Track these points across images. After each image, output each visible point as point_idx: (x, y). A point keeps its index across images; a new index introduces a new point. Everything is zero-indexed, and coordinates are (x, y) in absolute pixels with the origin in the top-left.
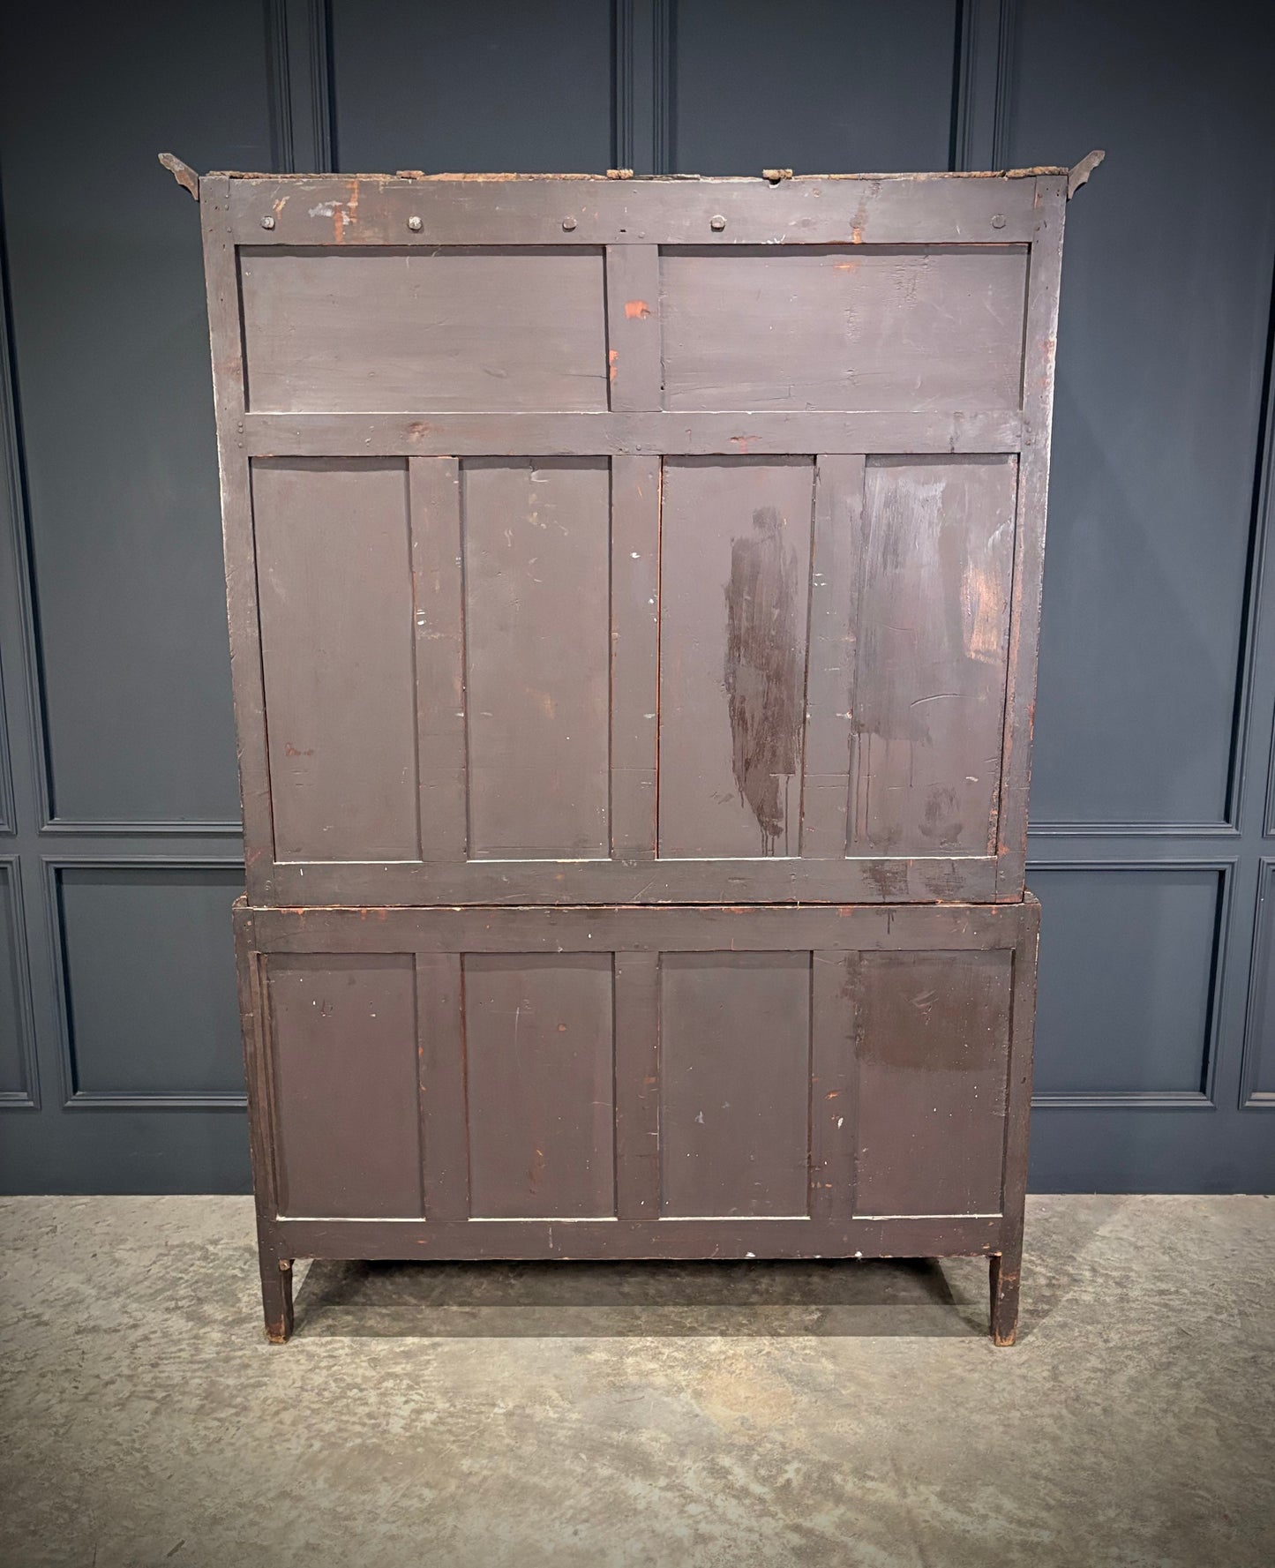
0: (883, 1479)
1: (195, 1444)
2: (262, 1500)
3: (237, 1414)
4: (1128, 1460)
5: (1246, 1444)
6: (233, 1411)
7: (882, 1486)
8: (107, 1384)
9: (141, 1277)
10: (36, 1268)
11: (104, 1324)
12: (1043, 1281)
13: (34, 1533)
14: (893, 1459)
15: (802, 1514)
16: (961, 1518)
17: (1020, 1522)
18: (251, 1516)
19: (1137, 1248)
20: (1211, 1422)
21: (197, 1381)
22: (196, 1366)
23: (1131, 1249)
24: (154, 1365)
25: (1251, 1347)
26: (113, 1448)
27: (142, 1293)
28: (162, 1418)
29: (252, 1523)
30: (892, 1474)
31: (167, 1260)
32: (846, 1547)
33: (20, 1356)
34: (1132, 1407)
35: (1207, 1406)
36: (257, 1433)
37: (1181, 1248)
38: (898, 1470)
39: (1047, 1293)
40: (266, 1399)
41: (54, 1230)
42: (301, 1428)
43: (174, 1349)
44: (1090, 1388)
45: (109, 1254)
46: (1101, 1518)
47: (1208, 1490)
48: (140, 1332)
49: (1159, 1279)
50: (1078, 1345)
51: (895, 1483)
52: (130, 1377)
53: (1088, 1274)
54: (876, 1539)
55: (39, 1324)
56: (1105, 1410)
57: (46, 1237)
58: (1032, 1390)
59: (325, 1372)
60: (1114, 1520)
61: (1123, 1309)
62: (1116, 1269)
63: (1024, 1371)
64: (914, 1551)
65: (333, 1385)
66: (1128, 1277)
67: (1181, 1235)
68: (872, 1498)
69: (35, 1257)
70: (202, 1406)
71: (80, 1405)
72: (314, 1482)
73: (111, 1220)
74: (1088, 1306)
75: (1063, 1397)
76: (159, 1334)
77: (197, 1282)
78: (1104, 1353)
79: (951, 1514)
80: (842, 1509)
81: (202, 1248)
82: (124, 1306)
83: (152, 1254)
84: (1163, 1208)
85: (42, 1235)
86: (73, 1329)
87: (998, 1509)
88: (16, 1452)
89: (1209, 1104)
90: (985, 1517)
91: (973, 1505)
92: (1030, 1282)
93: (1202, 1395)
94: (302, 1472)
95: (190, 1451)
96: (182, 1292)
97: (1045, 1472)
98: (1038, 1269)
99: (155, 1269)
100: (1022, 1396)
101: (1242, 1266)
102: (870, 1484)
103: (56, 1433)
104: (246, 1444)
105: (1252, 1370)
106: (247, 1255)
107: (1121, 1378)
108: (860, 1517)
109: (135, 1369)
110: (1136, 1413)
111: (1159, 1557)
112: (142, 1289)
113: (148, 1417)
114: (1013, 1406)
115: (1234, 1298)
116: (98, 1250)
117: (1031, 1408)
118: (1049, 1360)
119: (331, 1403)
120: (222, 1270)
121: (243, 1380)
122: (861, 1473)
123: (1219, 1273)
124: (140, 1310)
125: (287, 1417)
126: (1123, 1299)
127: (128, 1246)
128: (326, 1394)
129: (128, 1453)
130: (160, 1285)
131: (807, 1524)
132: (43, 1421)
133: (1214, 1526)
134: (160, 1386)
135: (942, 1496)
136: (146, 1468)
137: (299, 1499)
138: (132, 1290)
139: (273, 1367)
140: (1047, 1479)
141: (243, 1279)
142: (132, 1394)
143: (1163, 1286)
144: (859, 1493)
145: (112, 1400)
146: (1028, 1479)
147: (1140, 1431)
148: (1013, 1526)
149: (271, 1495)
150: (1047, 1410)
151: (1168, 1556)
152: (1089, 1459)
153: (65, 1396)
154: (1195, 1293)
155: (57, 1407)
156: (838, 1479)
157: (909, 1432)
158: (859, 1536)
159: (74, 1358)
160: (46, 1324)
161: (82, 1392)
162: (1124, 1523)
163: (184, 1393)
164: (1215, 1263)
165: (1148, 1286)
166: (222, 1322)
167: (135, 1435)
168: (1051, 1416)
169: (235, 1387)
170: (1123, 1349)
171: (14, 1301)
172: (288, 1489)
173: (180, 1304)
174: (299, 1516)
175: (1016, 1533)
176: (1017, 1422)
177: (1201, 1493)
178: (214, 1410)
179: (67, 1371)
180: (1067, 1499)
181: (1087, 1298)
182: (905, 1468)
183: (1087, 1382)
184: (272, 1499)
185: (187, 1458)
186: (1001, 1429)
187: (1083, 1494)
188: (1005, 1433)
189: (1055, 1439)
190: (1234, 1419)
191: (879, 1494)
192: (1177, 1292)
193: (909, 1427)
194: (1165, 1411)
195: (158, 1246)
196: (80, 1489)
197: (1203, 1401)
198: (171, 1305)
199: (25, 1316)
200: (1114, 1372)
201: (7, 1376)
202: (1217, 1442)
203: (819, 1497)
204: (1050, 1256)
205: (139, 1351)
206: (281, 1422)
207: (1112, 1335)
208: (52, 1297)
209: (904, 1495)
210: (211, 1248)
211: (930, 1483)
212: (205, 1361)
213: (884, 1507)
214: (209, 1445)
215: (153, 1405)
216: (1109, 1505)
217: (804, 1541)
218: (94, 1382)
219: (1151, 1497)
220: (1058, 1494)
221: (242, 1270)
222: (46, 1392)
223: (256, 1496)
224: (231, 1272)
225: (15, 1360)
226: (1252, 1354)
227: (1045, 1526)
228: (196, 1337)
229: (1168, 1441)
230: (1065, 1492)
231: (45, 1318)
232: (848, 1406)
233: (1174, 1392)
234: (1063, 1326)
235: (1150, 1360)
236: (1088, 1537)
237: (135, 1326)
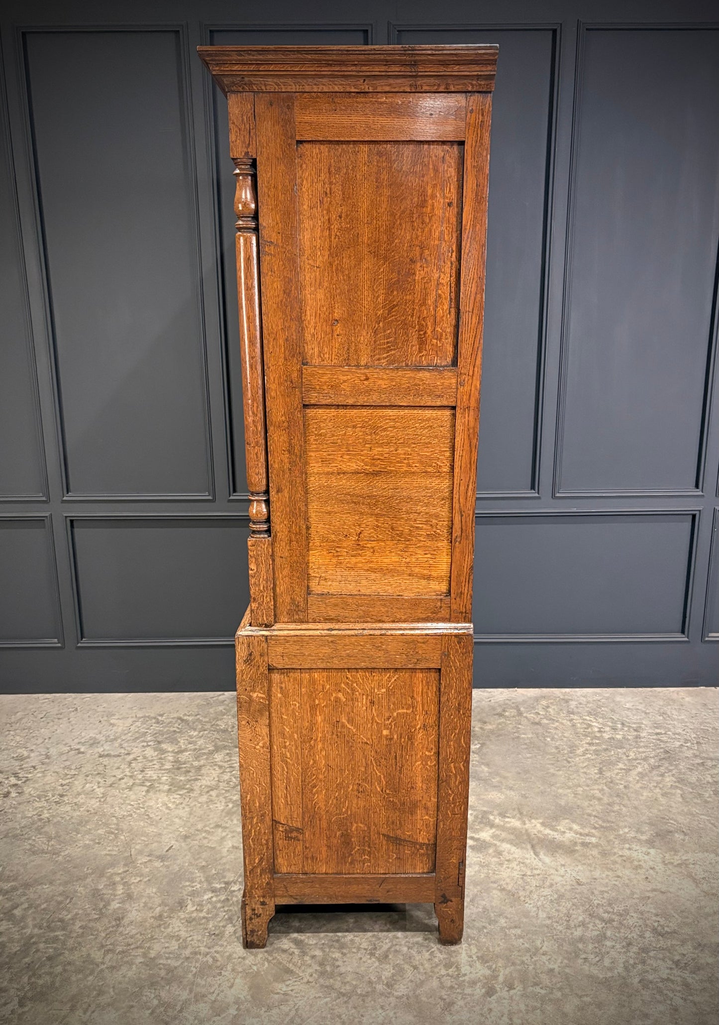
0: (514, 817)
1: (170, 805)
2: (207, 828)
3: (188, 792)
4: (636, 808)
5: (695, 801)
6: (186, 791)
7: (513, 820)
8: (120, 779)
9: (126, 732)
10: (71, 728)
11: (112, 753)
12: (596, 730)
13: (99, 843)
14: (518, 809)
15: (474, 832)
16: (551, 833)
17: (581, 834)
18: (204, 835)
19: (646, 713)
20: (679, 791)
21: (165, 778)
22: (163, 772)
23: (643, 714)
24: (142, 771)
25: (701, 758)
26: (130, 807)
27: (129, 738)
28: (151, 794)
29: (205, 838)
30: (518, 815)
31: (138, 724)
32: (495, 845)
33: (73, 767)
34: (639, 785)
35: (677, 784)
36: (200, 800)
37: (669, 713)
38: (521, 814)
39: (598, 735)
40: (201, 786)
41: (76, 710)
42: (221, 798)
43: (150, 764)
44: (618, 777)
45: (107, 721)
46: (621, 832)
47: (675, 821)
48: (131, 757)
49: (657, 728)
50: (613, 758)
51: (519, 819)
52: (131, 777)
53: (619, 726)
54: (511, 842)
55: (79, 753)
56: (625, 787)
57: (73, 713)
58: (589, 779)
59: (229, 774)
60: (627, 833)
61: (636, 742)
62: (635, 723)
63: (585, 770)
64: (529, 846)
65: (234, 779)
66: (640, 727)
67: (669, 707)
68: (508, 825)
69: (70, 722)
70: (170, 789)
71: (109, 789)
72: (232, 821)
73: (105, 705)
74: (619, 741)
75: (604, 781)
76: (141, 757)
77: (156, 734)
78: (626, 762)
79: (547, 831)
80: (494, 830)
81: (155, 718)
82: (121, 745)
83: (130, 721)
84: (661, 694)
85: (71, 712)
86: (97, 755)
87: (571, 829)
88: (81, 809)
89: (686, 639)
90: (564, 832)
91: (558, 828)
92: (589, 730)
93: (674, 779)
94: (225, 817)
95: (168, 808)
96: (149, 738)
97: (594, 813)
98: (594, 724)
99: (133, 728)
100: (584, 782)
101: (700, 721)
102: (507, 820)
103: (100, 801)
104: (195, 805)
105: (701, 768)
106: (179, 721)
107: (634, 773)
108: (502, 833)
109: (133, 772)
110: (641, 788)
111: (649, 848)
112: (128, 737)
113: (144, 793)
114: (580, 786)
115: (695, 736)
116: (102, 719)
117: (588, 786)
118: (598, 765)
119: (234, 787)
120: (167, 728)
121: (188, 777)
122: (503, 815)
123: (688, 724)
124: (130, 746)
125: (213, 793)
126: (637, 737)
127: (116, 717)
128: (231, 783)
129: (138, 809)
130: (137, 735)
131: (476, 836)
132: (92, 796)
133: (676, 835)
134: (147, 780)
135: (543, 824)
136: (148, 815)
137: (226, 828)
138: (124, 738)
139: (202, 772)
140: (595, 816)
141: (179, 732)
142: (134, 784)
143: (658, 731)
144: (502, 823)
145: (124, 786)
146: (585, 816)
147: (642, 795)
148: (578, 836)
149: (212, 826)
150: (596, 787)
151: (653, 847)
152: (616, 808)
153: (100, 785)
154: (674, 734)
155: (98, 790)
156: (491, 817)
157: (527, 798)
158: (503, 841)
159: (101, 768)
160: (83, 753)
161: (109, 782)
162: (633, 834)
163: (160, 783)
164: (686, 720)
165: (650, 731)
166: (172, 752)
167: (139, 802)
168: (598, 789)
169: (185, 781)
170: (636, 759)
171: (64, 743)
172: (219, 823)
173: (149, 744)
174: (227, 835)
175: (579, 839)
176: (581, 793)
177: (671, 821)
178: (176, 791)
179: (99, 774)
180: (604, 825)
181: (618, 737)
182: (525, 813)
183: (617, 774)
184: (212, 828)
185: (167, 811)
186: (573, 795)
187: (613, 822)
188: (575, 797)
189: (600, 799)
190: (691, 790)
191: (512, 824)
192: (665, 733)
193: (527, 795)
194: (656, 787)
195: (132, 717)
196: (117, 824)
197: (675, 782)
198: (145, 744)
199: (71, 749)
200: (631, 770)
201: (69, 776)
202: (680, 800)
203: (482, 825)
204: (600, 718)
205: (133, 765)
206: (211, 796)
207: (631, 754)
208: (83, 740)
209: (525, 824)
210: (160, 718)
211: (537, 819)
212: (167, 769)
213: (515, 829)
214: (177, 805)
215: (146, 788)
216: (625, 827)
217: (475, 843)
218: (113, 779)
219: (646, 823)
220: (600, 822)
221: (178, 728)
222: (90, 783)
223: (205, 826)
224: (172, 729)
225: (71, 769)
226: (702, 761)
227: (593, 836)
228: (161, 759)
229: (656, 799)
230: (604, 822)
231: (82, 750)
232: (495, 787)
233: (660, 778)
234: (606, 750)
235: (649, 764)
236: (614, 840)
237: (128, 754)
